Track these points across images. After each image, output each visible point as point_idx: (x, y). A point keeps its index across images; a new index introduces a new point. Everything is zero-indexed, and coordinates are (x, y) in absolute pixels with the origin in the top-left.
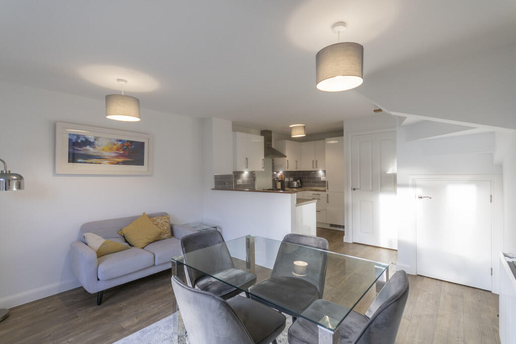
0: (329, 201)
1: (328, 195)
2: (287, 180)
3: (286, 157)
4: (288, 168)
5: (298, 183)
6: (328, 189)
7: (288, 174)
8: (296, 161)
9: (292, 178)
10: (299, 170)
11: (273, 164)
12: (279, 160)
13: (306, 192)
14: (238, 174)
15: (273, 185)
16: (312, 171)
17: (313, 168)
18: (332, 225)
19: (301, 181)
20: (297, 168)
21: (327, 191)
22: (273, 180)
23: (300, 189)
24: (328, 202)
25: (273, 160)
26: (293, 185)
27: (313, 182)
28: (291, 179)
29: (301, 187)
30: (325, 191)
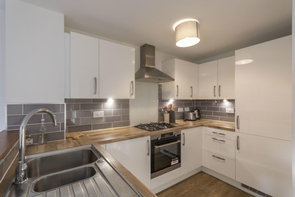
0: (241, 146)
1: (238, 137)
2: (180, 110)
3: (173, 80)
4: (177, 96)
5: (194, 115)
6: (238, 128)
7: (180, 103)
8: (191, 87)
9: (189, 108)
10: (195, 98)
11: (160, 90)
12: (166, 86)
13: (203, 127)
14: (98, 103)
15: (159, 117)
16: (213, 101)
17: (215, 96)
18: (243, 185)
19: (199, 111)
20: (191, 96)
21: (236, 130)
22: (160, 111)
23: (197, 122)
24: (238, 149)
25: (160, 86)
26: (188, 116)
27: (215, 114)
28: (187, 109)
29: (199, 119)
30: (233, 130)
